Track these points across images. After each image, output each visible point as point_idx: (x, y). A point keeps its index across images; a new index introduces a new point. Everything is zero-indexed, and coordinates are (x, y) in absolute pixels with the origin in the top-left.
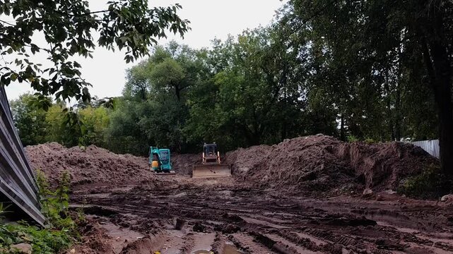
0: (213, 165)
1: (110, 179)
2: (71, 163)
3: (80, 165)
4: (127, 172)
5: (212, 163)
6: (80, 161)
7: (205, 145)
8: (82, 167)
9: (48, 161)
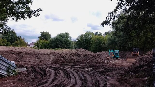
0: (135, 57)
1: (85, 61)
2: (76, 55)
3: (79, 56)
4: (92, 59)
5: (135, 56)
6: (79, 55)
7: (134, 49)
8: (79, 57)
9: (71, 54)
